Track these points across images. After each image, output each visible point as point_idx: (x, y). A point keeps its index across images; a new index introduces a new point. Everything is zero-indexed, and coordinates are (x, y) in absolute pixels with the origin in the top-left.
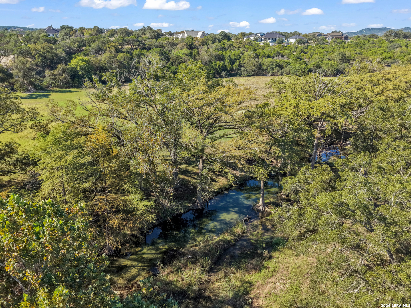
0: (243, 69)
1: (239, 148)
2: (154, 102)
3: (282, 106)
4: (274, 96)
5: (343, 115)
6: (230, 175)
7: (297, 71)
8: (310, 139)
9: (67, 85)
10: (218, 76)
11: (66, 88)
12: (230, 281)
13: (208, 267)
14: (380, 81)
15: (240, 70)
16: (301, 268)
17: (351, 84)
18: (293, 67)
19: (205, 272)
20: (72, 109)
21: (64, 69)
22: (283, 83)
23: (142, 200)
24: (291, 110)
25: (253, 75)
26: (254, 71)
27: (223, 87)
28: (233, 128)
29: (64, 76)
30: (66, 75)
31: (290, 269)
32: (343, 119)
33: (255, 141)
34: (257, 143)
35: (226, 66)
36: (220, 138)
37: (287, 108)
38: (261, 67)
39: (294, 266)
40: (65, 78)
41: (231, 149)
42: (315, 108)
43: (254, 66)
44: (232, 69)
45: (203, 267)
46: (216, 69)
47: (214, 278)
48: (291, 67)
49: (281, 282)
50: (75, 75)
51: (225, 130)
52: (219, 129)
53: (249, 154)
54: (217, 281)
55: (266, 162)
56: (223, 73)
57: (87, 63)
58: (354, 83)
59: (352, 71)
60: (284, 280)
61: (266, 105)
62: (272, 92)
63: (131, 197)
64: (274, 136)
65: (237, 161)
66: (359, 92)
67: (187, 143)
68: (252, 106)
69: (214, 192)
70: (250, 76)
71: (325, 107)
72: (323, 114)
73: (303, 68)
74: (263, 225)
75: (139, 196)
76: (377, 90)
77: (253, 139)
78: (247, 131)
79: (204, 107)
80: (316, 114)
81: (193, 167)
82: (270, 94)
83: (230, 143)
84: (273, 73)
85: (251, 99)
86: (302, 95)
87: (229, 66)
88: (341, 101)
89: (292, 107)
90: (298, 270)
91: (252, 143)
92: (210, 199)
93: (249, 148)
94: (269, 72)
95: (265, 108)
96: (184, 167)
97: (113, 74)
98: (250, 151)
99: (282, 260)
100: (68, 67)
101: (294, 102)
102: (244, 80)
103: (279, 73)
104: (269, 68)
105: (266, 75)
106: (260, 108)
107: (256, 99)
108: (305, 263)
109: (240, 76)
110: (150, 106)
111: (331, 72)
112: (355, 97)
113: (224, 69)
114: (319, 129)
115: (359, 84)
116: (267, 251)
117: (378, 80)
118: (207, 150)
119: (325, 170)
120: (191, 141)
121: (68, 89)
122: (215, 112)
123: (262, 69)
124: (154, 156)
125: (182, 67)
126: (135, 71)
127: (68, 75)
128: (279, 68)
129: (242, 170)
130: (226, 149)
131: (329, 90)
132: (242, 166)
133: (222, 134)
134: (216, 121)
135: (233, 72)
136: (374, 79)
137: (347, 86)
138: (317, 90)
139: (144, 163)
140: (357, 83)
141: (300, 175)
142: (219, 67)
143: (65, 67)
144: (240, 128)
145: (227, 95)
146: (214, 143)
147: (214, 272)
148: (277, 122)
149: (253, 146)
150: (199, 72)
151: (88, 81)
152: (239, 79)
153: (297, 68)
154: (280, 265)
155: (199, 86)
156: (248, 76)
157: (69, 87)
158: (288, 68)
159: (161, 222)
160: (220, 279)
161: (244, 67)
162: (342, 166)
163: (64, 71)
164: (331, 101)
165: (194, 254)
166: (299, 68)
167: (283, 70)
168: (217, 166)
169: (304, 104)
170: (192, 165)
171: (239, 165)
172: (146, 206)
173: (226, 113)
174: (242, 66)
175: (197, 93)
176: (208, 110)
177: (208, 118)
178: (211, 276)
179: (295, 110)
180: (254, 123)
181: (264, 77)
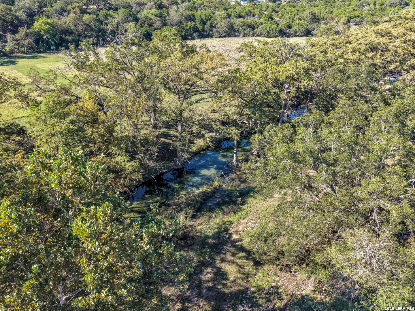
0: (214, 29)
1: (214, 111)
2: (132, 69)
3: (252, 71)
4: (245, 60)
5: (306, 78)
6: (207, 136)
7: (268, 32)
8: (277, 101)
9: (32, 50)
10: (190, 38)
11: (31, 53)
12: (210, 224)
13: (191, 214)
14: (341, 44)
15: (212, 30)
16: (269, 210)
17: (316, 47)
18: (264, 28)
19: (188, 218)
20: (54, 79)
21: (27, 33)
22: (253, 47)
23: (128, 161)
24: (259, 74)
25: (225, 37)
26: (226, 32)
27: (197, 52)
28: (208, 93)
29: (27, 41)
30: (29, 40)
31: (259, 211)
32: (306, 81)
33: (228, 104)
34: (230, 106)
35: (197, 27)
36: (196, 102)
37: (256, 73)
38: (233, 28)
39: (262, 209)
40: (29, 43)
41: (207, 112)
42: (281, 72)
43: (226, 26)
44: (203, 30)
45: (186, 214)
46: (187, 31)
47: (196, 223)
48: (263, 28)
49: (252, 221)
50: (40, 39)
51: (201, 95)
52: (195, 94)
53: (223, 116)
54: (199, 225)
55: (237, 123)
56: (194, 34)
57: (51, 26)
58: (318, 46)
59: (319, 33)
60: (254, 220)
61: (238, 70)
62: (243, 56)
63: (118, 159)
64: (245, 99)
65: (213, 123)
66: (322, 55)
67: (168, 108)
68: (224, 72)
69: (193, 152)
70: (222, 37)
71: (290, 71)
72: (287, 77)
73: (274, 28)
74: (240, 178)
75: (125, 158)
76: (338, 52)
77: (226, 102)
78: (221, 95)
79: (180, 74)
80: (282, 78)
81: (173, 131)
82: (241, 58)
83: (206, 107)
84: (245, 33)
85: (223, 65)
86: (270, 60)
87: (200, 27)
88: (304, 65)
89: (261, 71)
90: (266, 212)
91: (226, 107)
92: (190, 159)
93: (223, 111)
94: (241, 33)
95: (236, 73)
96: (164, 130)
97: (90, 43)
98: (224, 114)
99: (253, 205)
100: (31, 30)
101: (262, 66)
102: (216, 42)
103: (251, 34)
104: (241, 28)
105: (238, 36)
106: (232, 73)
107: (228, 65)
108: (272, 206)
109: (212, 37)
110: (129, 73)
111: (302, 33)
112: (318, 60)
113: (196, 30)
114: (286, 91)
115: (322, 47)
116: (240, 198)
117: (340, 43)
118: (185, 114)
119: (287, 128)
120: (171, 106)
121: (33, 55)
122: (192, 78)
123: (233, 29)
124: (138, 121)
125: (156, 34)
126: (111, 39)
127: (32, 39)
128: (250, 29)
129: (217, 131)
130: (203, 113)
131: (295, 54)
132: (217, 128)
133: (198, 99)
134: (191, 86)
135: (205, 33)
136: (336, 43)
137: (312, 49)
138: (284, 54)
139: (131, 127)
140: (321, 46)
141: (266, 132)
142: (190, 28)
143: (28, 31)
144: (214, 92)
145: (202, 62)
146: (191, 107)
147: (196, 218)
148: (247, 87)
149: (227, 109)
150: (174, 39)
151: (65, 49)
152: (211, 41)
153: (268, 29)
154: (251, 209)
155: (175, 53)
156: (220, 37)
157: (34, 53)
158: (259, 29)
159: (146, 182)
160: (201, 223)
161: (215, 28)
162: (298, 123)
163: (27, 35)
164: (295, 65)
165: (178, 205)
166: (271, 29)
167: (254, 31)
168: (195, 129)
169: (271, 68)
170: (171, 129)
171: (215, 127)
172: (133, 166)
173: (201, 79)
174: (213, 27)
175: (173, 61)
176: (185, 76)
177: (185, 84)
178: (194, 221)
179: (264, 75)
180: (227, 87)
181: (236, 38)
